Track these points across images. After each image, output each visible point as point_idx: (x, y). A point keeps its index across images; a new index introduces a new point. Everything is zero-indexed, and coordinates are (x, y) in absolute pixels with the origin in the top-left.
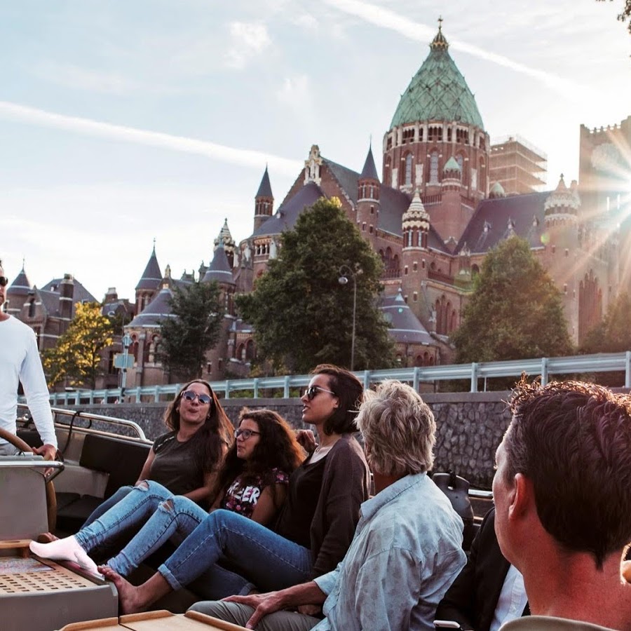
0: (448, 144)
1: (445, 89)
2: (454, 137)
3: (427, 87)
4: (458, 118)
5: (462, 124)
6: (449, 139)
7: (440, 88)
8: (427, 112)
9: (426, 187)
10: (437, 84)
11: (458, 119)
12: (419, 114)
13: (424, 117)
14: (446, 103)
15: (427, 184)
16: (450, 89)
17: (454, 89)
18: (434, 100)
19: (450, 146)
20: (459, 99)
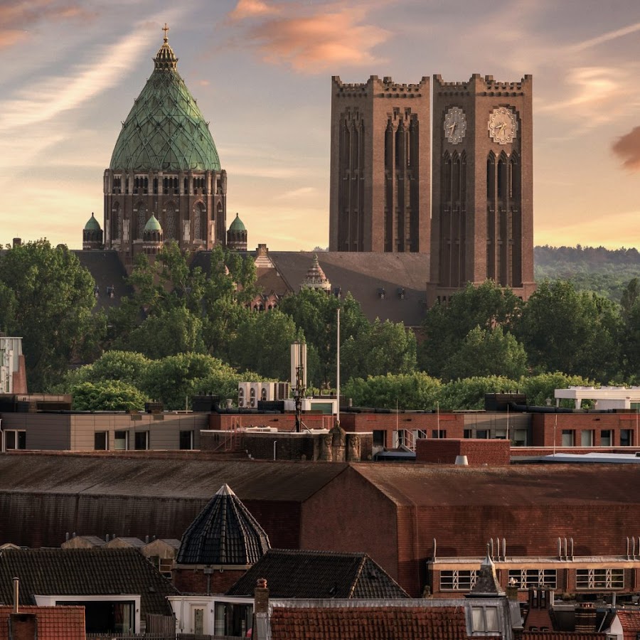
0: (154, 197)
1: (155, 129)
2: (160, 188)
3: (138, 126)
4: (166, 165)
5: (170, 172)
6: (156, 191)
7: (150, 128)
8: (134, 159)
9: (133, 245)
10: (148, 122)
11: (166, 167)
12: (128, 161)
13: (131, 165)
14: (155, 148)
15: (134, 242)
16: (161, 129)
17: (166, 129)
18: (142, 144)
19: (155, 198)
20: (170, 141)
